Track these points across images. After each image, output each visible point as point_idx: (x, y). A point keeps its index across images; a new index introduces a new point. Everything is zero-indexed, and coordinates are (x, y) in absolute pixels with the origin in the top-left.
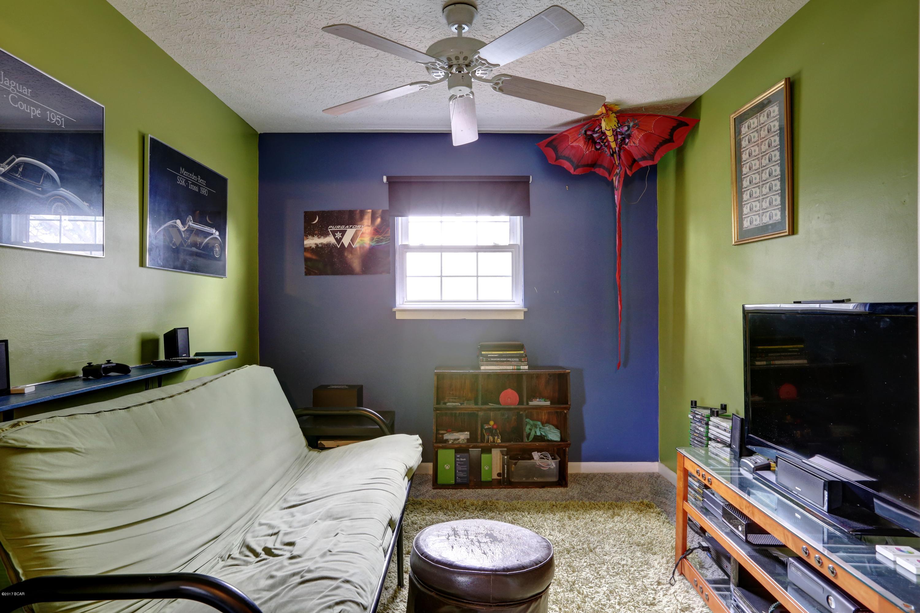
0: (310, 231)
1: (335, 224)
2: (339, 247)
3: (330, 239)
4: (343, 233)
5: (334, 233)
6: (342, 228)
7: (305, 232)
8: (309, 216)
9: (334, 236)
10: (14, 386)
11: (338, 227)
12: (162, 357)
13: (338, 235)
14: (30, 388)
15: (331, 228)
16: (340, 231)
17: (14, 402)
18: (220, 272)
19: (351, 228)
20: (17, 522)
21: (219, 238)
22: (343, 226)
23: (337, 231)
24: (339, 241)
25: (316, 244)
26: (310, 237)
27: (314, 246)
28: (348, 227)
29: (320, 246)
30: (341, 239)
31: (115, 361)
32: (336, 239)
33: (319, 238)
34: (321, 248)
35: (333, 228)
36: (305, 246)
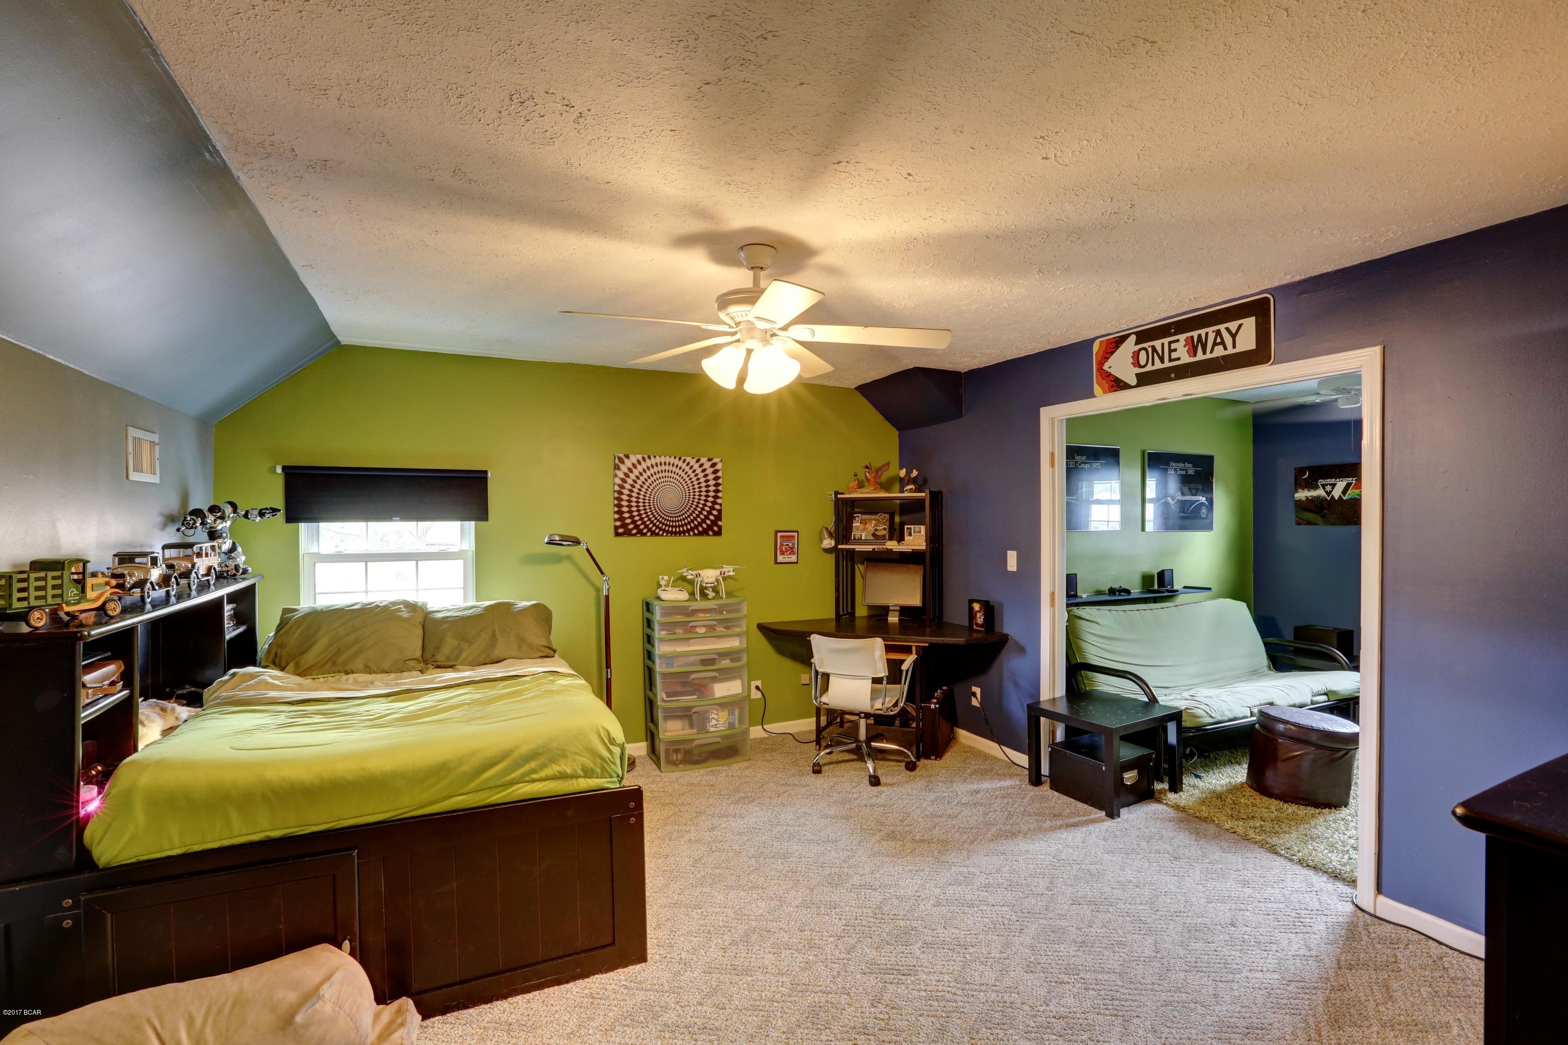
0: (1299, 484)
1: (1325, 478)
2: (1329, 499)
3: (1320, 492)
4: (1333, 485)
5: (1324, 486)
6: (1333, 481)
7: (1296, 486)
8: (1300, 471)
9: (1324, 489)
10: (1079, 594)
11: (1328, 480)
12: (1156, 587)
13: (1328, 488)
14: (1084, 596)
15: (1321, 482)
16: (1330, 485)
17: (1079, 600)
18: (1209, 527)
19: (1342, 481)
20: (1078, 643)
21: (1206, 502)
22: (1334, 480)
23: (1327, 485)
24: (1328, 493)
25: (1306, 497)
26: (1300, 490)
27: (1304, 499)
28: (1338, 480)
29: (1310, 498)
30: (1331, 492)
31: (1124, 587)
32: (1326, 492)
33: (1309, 491)
34: (1312, 500)
35: (1324, 482)
36: (1296, 499)
